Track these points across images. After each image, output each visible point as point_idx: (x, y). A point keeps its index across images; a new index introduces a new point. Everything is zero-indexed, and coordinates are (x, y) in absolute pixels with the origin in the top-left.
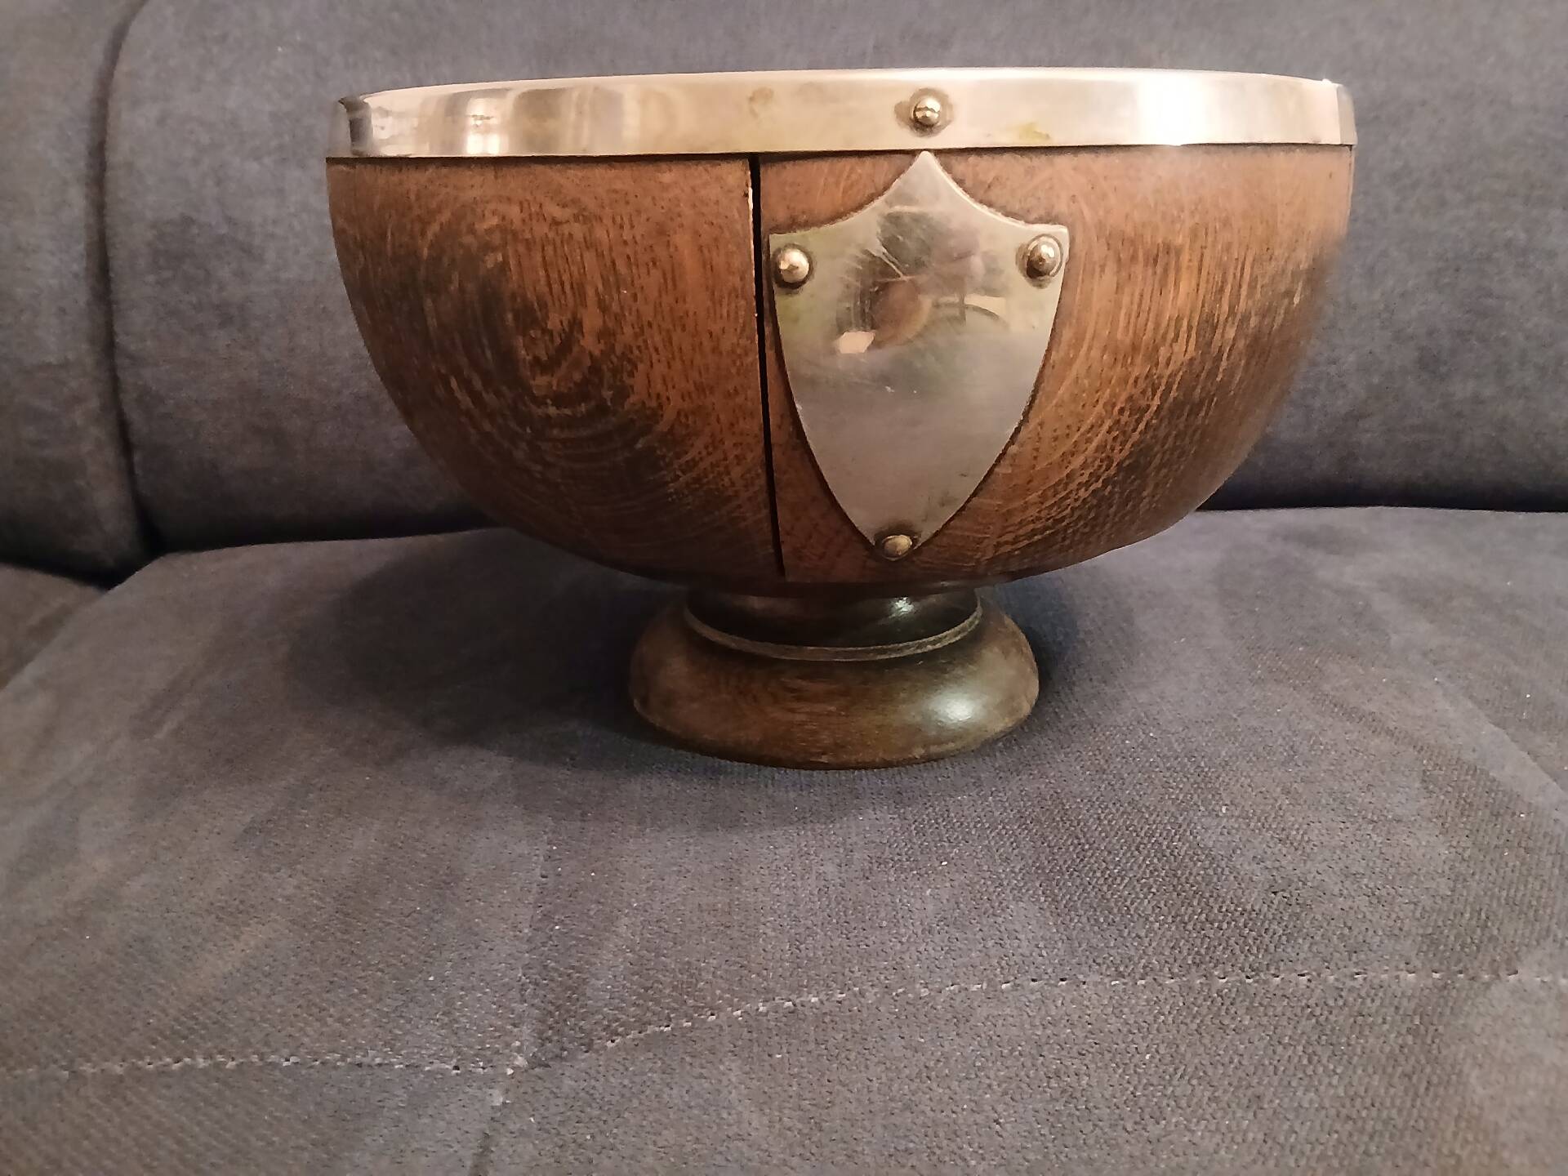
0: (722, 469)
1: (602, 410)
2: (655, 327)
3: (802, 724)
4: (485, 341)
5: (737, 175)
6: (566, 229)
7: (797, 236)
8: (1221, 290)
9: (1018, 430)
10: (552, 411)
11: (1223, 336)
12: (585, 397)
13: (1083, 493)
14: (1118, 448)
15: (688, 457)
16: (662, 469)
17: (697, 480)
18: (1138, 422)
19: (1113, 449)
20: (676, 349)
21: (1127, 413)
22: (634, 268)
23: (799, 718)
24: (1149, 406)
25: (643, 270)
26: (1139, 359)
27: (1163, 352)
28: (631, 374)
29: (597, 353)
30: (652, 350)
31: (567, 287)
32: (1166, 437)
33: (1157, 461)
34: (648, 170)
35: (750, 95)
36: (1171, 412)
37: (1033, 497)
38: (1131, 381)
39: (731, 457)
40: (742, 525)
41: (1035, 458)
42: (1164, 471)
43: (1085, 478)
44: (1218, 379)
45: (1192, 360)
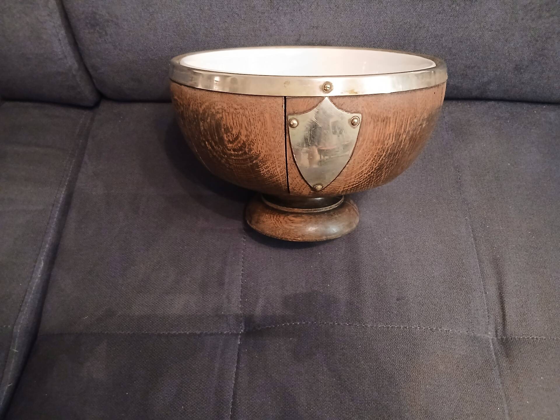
0: (275, 169)
1: (245, 153)
2: (259, 135)
3: (293, 229)
4: (216, 134)
5: (281, 101)
6: (238, 111)
7: (295, 116)
8: (402, 126)
9: (349, 161)
10: (233, 152)
11: (402, 137)
12: (241, 150)
13: (366, 175)
14: (374, 165)
15: (267, 165)
16: (260, 168)
17: (269, 171)
18: (380, 158)
19: (373, 165)
20: (264, 140)
21: (377, 156)
22: (255, 121)
23: (293, 228)
24: (382, 155)
25: (257, 122)
26: (380, 144)
27: (386, 142)
28: (253, 146)
29: (245, 140)
30: (258, 140)
31: (238, 124)
32: (388, 162)
33: (385, 167)
34: (259, 98)
35: (284, 82)
36: (389, 156)
37: (353, 176)
38: (378, 149)
39: (277, 166)
40: (279, 182)
41: (353, 168)
42: (387, 169)
43: (366, 172)
44: (401, 147)
45: (394, 143)
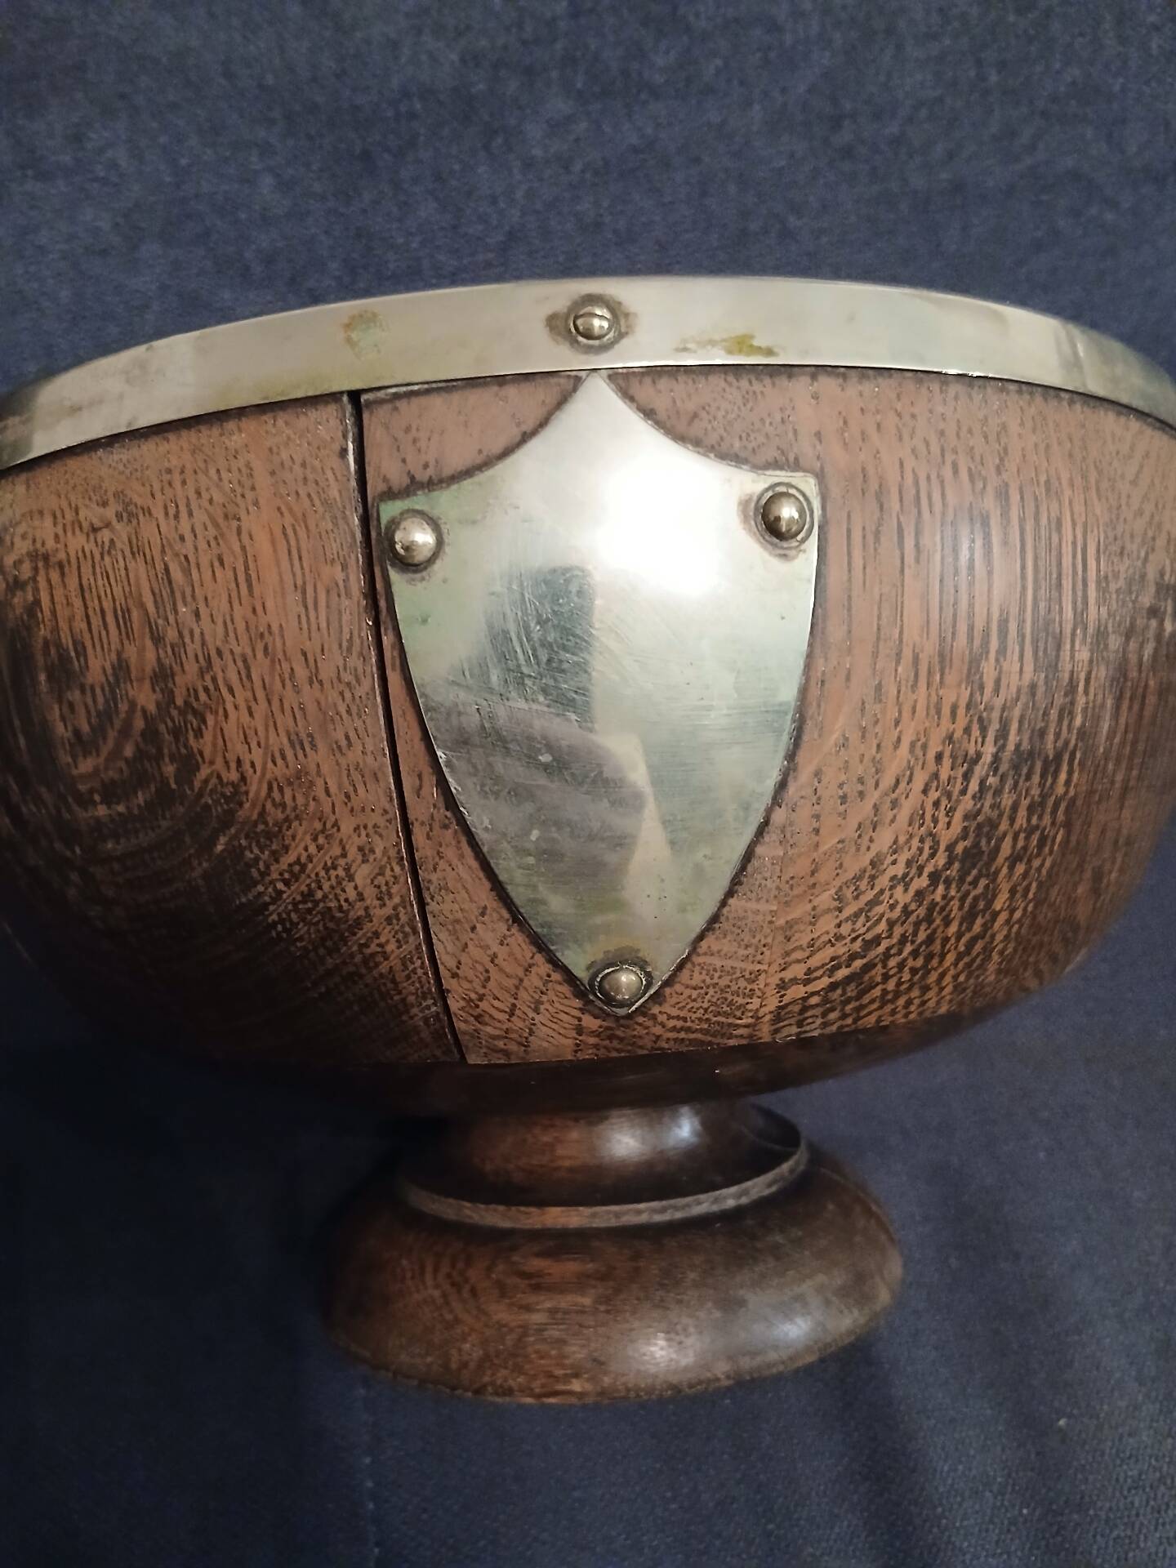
0: (341, 872)
1: (165, 797)
2: (227, 655)
3: (541, 1329)
4: (17, 723)
5: (330, 424)
6: (105, 536)
7: (419, 501)
8: (1059, 585)
9: (782, 785)
10: (102, 811)
11: (1072, 657)
12: (140, 779)
13: (902, 897)
14: (943, 820)
15: (291, 858)
16: (255, 883)
17: (308, 896)
18: (967, 777)
19: (935, 821)
20: (258, 684)
21: (947, 762)
22: (194, 572)
23: (538, 1318)
24: (979, 755)
25: (207, 575)
26: (951, 678)
27: (988, 670)
28: (199, 734)
29: (152, 708)
30: (224, 691)
31: (110, 619)
32: (1015, 807)
33: (1006, 849)
34: (207, 436)
35: (346, 321)
36: (1016, 767)
37: (825, 899)
38: (946, 711)
39: (352, 852)
40: (384, 968)
41: (817, 831)
42: (1020, 868)
43: (899, 870)
44: (1078, 721)
45: (1033, 687)
